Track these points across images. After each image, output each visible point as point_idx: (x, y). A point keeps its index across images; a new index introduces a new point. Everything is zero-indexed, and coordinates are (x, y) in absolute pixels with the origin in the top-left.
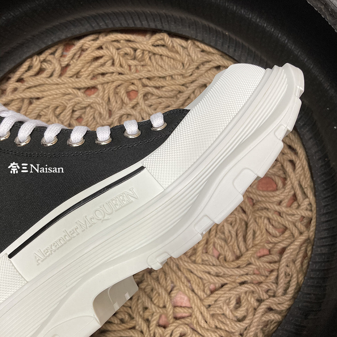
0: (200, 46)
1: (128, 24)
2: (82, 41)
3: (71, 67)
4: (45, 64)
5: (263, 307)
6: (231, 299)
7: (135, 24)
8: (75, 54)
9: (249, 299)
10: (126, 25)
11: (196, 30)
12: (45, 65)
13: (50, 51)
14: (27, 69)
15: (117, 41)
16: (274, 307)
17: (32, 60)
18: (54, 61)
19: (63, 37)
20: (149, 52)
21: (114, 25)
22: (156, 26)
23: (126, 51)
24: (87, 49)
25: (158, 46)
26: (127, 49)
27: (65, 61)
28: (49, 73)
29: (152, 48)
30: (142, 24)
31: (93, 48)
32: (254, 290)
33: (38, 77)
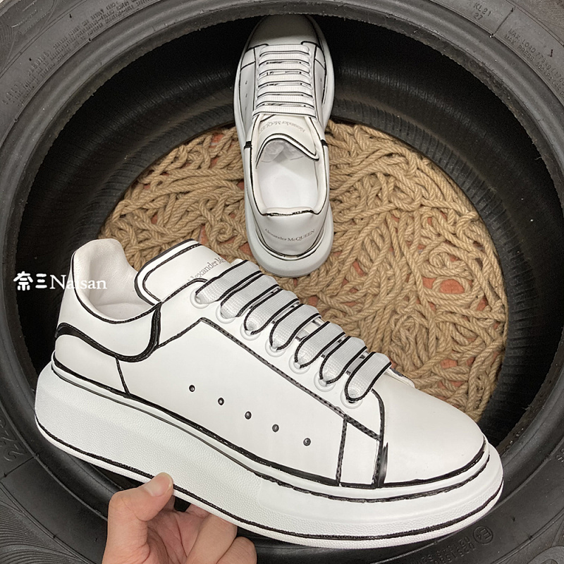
0: (368, 131)
2: (233, 130)
3: (221, 158)
4: (193, 155)
8: (225, 145)
11: (363, 112)
13: (197, 140)
14: (172, 160)
17: (179, 150)
18: (203, 151)
27: (214, 152)
28: (197, 165)
33: (185, 169)
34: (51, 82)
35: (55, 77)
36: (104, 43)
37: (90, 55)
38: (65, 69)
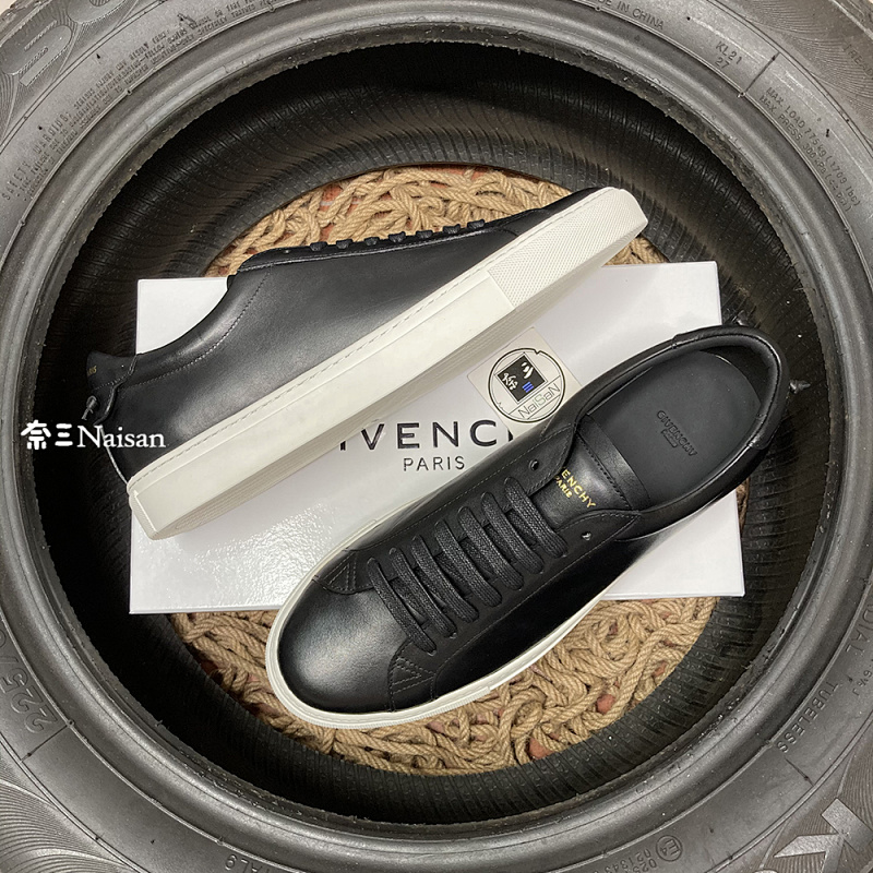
1: (435, 158)
2: (355, 183)
3: (336, 228)
4: (293, 223)
5: (655, 638)
6: (602, 623)
7: (446, 157)
8: (342, 206)
9: (632, 625)
10: (432, 159)
11: (552, 165)
12: (292, 225)
13: (301, 201)
14: (263, 233)
15: (416, 183)
16: (675, 640)
17: (272, 218)
18: (309, 219)
19: (325, 180)
20: (471, 205)
21: (411, 158)
22: (483, 160)
23: (431, 204)
24: (363, 197)
25: (486, 192)
26: (433, 199)
27: (326, 219)
28: (300, 240)
29: (476, 198)
30: (458, 156)
31: (375, 197)
32: (642, 612)
34: (74, 160)
35: (78, 153)
36: (150, 94)
37: (129, 114)
38: (93, 138)
